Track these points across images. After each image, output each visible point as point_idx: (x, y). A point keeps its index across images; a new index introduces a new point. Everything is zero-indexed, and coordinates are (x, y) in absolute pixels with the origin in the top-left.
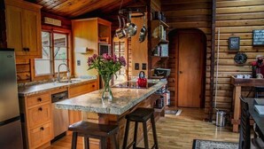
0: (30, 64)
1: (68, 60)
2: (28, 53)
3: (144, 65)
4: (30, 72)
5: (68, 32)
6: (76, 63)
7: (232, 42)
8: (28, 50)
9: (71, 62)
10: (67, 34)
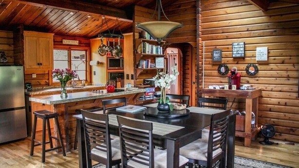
0: (48, 74)
1: (86, 71)
2: (41, 66)
3: (132, 75)
4: (48, 79)
5: (86, 48)
6: (93, 73)
7: (215, 55)
8: (41, 64)
9: (90, 72)
10: (86, 51)
